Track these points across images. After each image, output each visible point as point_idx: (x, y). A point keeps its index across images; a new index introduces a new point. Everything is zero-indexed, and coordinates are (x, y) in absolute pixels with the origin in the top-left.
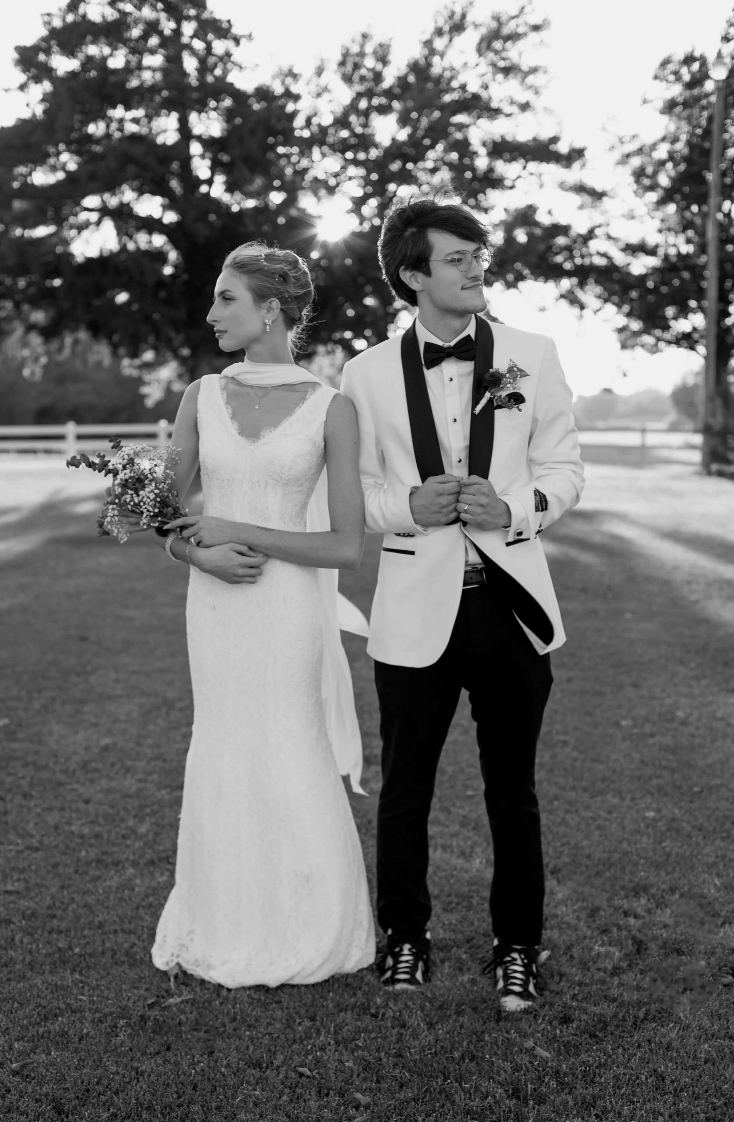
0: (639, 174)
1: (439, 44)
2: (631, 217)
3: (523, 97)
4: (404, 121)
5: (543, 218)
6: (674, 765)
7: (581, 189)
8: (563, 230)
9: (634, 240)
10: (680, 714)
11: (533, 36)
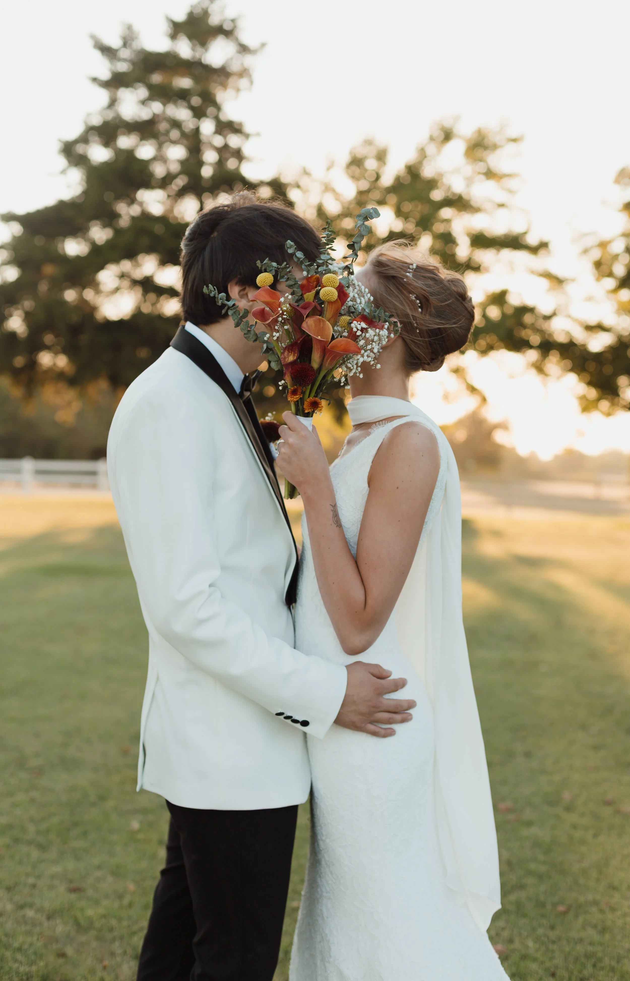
0: (598, 264)
1: (431, 149)
2: (589, 299)
3: (500, 196)
4: (399, 213)
5: (514, 300)
6: (543, 869)
7: (548, 276)
8: (530, 310)
9: (593, 322)
10: (567, 795)
11: (511, 146)
